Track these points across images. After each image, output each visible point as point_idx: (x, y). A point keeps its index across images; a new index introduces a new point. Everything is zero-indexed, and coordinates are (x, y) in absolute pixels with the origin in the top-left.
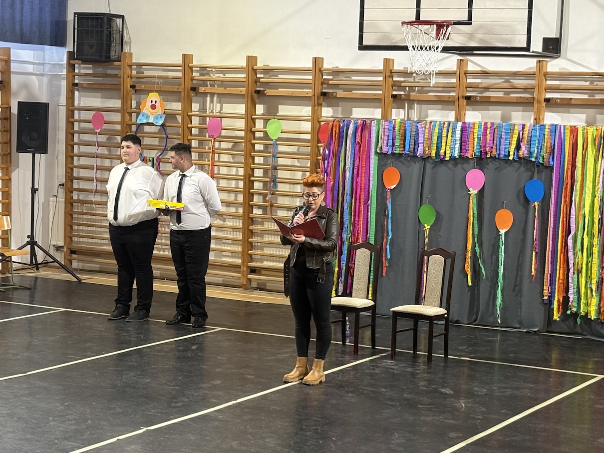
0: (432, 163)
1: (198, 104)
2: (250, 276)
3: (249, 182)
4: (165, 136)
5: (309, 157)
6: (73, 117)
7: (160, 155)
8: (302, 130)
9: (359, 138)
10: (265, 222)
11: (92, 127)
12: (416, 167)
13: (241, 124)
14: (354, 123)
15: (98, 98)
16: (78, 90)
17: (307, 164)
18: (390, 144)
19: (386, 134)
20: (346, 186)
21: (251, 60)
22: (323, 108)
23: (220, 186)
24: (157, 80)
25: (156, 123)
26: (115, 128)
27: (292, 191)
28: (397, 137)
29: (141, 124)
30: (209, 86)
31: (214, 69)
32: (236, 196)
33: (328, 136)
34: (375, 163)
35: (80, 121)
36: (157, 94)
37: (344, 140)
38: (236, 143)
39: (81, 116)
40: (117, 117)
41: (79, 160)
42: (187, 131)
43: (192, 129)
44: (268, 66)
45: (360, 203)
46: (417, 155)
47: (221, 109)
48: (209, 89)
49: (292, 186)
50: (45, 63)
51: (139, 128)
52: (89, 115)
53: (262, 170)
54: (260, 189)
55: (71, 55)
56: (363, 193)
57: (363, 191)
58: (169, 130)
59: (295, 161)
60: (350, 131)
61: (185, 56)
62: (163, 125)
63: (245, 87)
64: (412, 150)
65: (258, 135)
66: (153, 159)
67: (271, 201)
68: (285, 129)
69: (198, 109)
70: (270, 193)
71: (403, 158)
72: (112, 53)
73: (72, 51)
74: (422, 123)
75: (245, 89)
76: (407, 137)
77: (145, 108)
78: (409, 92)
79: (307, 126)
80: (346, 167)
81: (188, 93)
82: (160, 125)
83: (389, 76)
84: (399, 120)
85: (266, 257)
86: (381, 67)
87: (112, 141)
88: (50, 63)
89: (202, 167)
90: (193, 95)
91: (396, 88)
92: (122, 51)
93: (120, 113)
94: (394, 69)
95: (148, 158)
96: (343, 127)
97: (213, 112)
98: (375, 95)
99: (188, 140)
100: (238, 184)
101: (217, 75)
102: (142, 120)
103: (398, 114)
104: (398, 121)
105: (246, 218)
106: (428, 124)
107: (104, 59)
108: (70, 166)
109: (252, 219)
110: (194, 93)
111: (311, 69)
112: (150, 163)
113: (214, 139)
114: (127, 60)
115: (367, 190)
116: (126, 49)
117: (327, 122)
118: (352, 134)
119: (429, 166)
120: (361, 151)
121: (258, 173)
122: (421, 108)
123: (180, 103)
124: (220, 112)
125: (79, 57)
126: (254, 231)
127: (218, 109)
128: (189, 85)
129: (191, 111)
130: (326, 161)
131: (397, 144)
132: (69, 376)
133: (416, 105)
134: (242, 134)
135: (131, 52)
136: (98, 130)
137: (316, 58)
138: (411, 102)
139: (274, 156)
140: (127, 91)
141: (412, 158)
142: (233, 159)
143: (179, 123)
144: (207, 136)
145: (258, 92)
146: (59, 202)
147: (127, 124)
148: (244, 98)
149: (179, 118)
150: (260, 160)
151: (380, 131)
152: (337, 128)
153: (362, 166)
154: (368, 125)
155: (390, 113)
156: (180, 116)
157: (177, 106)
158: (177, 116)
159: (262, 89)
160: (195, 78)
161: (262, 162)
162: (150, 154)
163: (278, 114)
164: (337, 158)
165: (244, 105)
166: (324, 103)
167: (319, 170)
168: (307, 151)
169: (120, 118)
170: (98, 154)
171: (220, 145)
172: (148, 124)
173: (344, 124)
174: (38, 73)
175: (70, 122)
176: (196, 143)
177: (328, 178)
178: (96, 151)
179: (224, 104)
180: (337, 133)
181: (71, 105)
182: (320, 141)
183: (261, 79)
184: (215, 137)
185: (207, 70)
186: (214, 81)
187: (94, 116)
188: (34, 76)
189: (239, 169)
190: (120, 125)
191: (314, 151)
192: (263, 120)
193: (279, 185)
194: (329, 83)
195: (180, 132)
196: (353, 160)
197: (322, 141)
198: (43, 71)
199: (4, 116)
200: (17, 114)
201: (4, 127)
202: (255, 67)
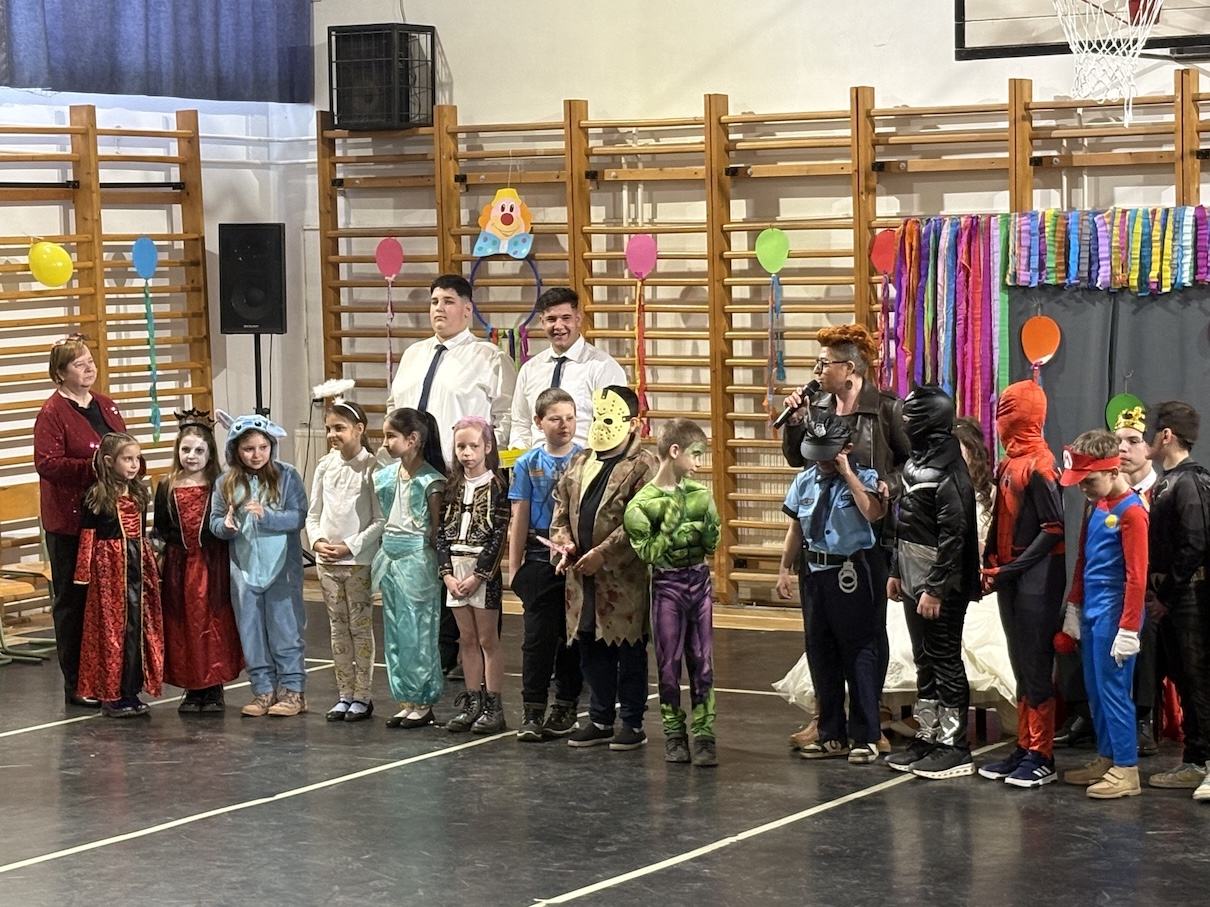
0: (1133, 301)
1: (604, 208)
2: (735, 575)
3: (723, 368)
4: (534, 280)
5: (853, 306)
6: (336, 253)
7: (525, 324)
8: (835, 248)
9: (964, 256)
10: (762, 456)
11: (378, 271)
12: (1097, 312)
13: (699, 243)
14: (951, 225)
15: (385, 208)
16: (344, 194)
18: (1035, 264)
19: (1027, 243)
20: (941, 365)
21: (716, 103)
22: (877, 198)
23: (659, 381)
24: (511, 162)
25: (515, 253)
26: (426, 272)
28: (1048, 248)
29: (484, 258)
30: (625, 166)
31: (634, 130)
32: (695, 403)
33: (893, 257)
34: (1002, 310)
35: (350, 260)
36: (514, 190)
37: (931, 262)
38: (690, 286)
39: (353, 248)
40: (430, 247)
41: (352, 345)
42: (581, 264)
43: (594, 261)
44: (752, 113)
45: (973, 398)
46: (1098, 285)
47: (654, 214)
48: (625, 173)
50: (272, 141)
51: (478, 268)
52: (370, 246)
53: (750, 342)
54: (747, 383)
55: (325, 119)
56: (978, 377)
57: (978, 371)
58: (542, 267)
59: (821, 319)
60: (945, 242)
61: (571, 107)
62: (530, 258)
63: (703, 165)
64: (1086, 274)
65: (736, 265)
66: (512, 332)
67: (774, 408)
68: (796, 248)
69: (604, 217)
70: (771, 390)
71: (1066, 294)
72: (414, 110)
73: (327, 109)
74: (1105, 215)
75: (704, 167)
76: (1071, 246)
77: (490, 223)
78: (1070, 149)
79: (845, 240)
80: (939, 322)
81: (580, 183)
82: (523, 257)
83: (1024, 118)
84: (1052, 212)
85: (768, 532)
86: (1003, 98)
87: (422, 299)
88: (281, 139)
89: (618, 343)
90: (591, 188)
91: (1037, 143)
92: (434, 102)
93: (436, 238)
94: (1034, 100)
95: (500, 331)
96: (927, 234)
97: (636, 223)
98: (992, 161)
99: (585, 286)
100: (699, 378)
101: (642, 142)
102: (483, 249)
103: (1046, 201)
104: (1050, 213)
105: (721, 449)
106: (1119, 215)
107: (396, 122)
108: (336, 357)
109: (733, 449)
110: (595, 183)
111: (849, 114)
112: (506, 343)
113: (642, 281)
114: (446, 122)
115: (988, 369)
116: (442, 99)
117: (890, 228)
118: (949, 248)
119: (1125, 308)
120: (970, 283)
121: (741, 349)
122: (1097, 184)
124: (651, 222)
125: (342, 122)
126: (738, 476)
127: (648, 215)
128: (581, 168)
129: (590, 224)
130: (892, 315)
131: (1050, 264)
132: (368, 799)
133: (1085, 177)
134: (703, 265)
135: (454, 104)
136: (391, 276)
137: (857, 89)
138: (1075, 171)
139: (775, 309)
140: (448, 188)
141: (1086, 293)
142: (685, 322)
143: (564, 251)
144: (626, 275)
145: (733, 172)
146: (315, 437)
147: (452, 261)
148: (705, 188)
149: (564, 241)
150: (743, 319)
151: (1011, 237)
152: (915, 239)
153: (973, 318)
154: (982, 225)
155: (1028, 198)
156: (567, 236)
157: (558, 215)
158: (559, 236)
159: (742, 165)
160: (595, 151)
161: (748, 324)
162: (504, 323)
163: (778, 218)
164: (917, 303)
165: (704, 203)
166: (879, 188)
167: (876, 333)
168: (849, 294)
169: (437, 249)
170: (396, 329)
171: (654, 293)
172: (497, 257)
173: (930, 228)
174: (258, 161)
175: (330, 263)
176: (602, 292)
177: (899, 348)
178: (389, 322)
179: (659, 205)
180: (914, 248)
181: (330, 225)
182: (876, 271)
183: (738, 144)
184: (644, 276)
185: (618, 132)
186: (636, 154)
187: (381, 247)
188: (250, 171)
189: (699, 342)
190: (437, 264)
191: (863, 294)
192: (746, 233)
193: (789, 372)
194: (890, 142)
195: (568, 271)
196: (952, 305)
197: (879, 270)
198: (269, 159)
199: (192, 258)
200: (217, 252)
201: (193, 281)
202: (724, 119)
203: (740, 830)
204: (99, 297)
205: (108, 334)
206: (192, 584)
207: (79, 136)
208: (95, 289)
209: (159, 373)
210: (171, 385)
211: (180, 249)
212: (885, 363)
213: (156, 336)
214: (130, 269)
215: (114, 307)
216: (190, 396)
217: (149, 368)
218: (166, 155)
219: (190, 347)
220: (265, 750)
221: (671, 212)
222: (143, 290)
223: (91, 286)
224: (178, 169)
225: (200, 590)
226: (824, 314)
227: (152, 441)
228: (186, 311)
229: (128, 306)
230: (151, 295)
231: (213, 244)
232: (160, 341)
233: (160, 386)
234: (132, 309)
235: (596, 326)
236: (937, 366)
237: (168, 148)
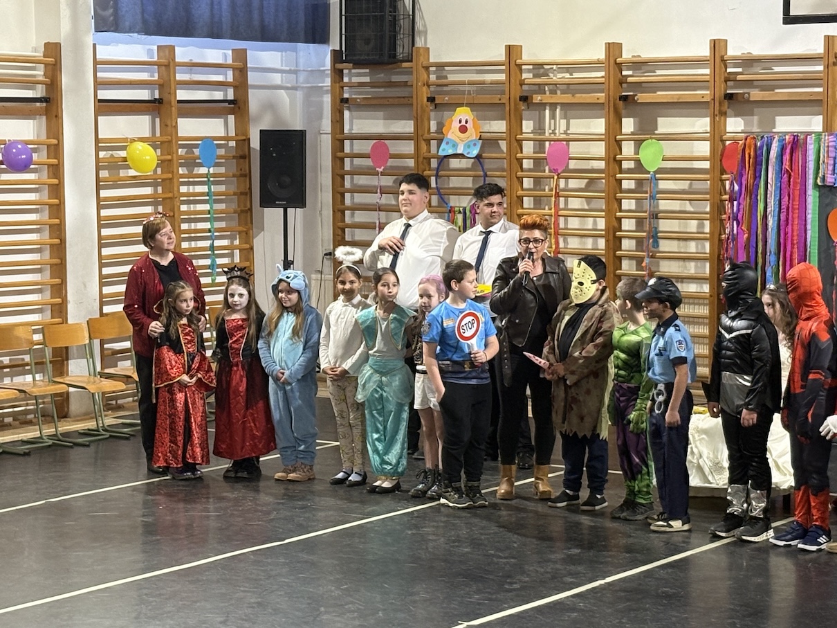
1: (532, 122)
3: (614, 240)
4: (481, 173)
5: (708, 196)
6: (342, 150)
8: (696, 154)
9: (788, 164)
11: (371, 164)
13: (599, 149)
14: (779, 141)
15: (378, 119)
16: (349, 109)
17: (706, 207)
19: (832, 154)
20: (769, 241)
21: (613, 49)
22: (728, 119)
23: (569, 247)
24: (467, 88)
25: (468, 153)
26: (406, 165)
27: (682, 251)
29: (446, 157)
30: (548, 93)
31: (555, 67)
33: (737, 163)
34: (814, 202)
35: (353, 156)
36: (469, 108)
37: (764, 167)
38: (592, 180)
39: (354, 147)
40: (408, 147)
41: (353, 215)
42: (515, 162)
43: (524, 160)
44: (639, 56)
47: (568, 127)
48: (547, 98)
49: (682, 243)
50: (300, 71)
51: (442, 164)
52: (365, 147)
53: (634, 220)
54: (632, 249)
55: (337, 56)
56: (795, 250)
58: (488, 164)
59: (685, 204)
60: (773, 153)
61: (510, 50)
62: (478, 157)
63: (603, 92)
65: (625, 165)
66: (465, 209)
67: (650, 268)
68: (668, 154)
69: (532, 128)
70: (648, 255)
72: (399, 49)
73: (338, 49)
75: (603, 94)
77: (451, 131)
79: (704, 148)
80: (768, 210)
81: (516, 105)
82: (474, 156)
86: (819, 49)
88: (306, 69)
90: (523, 108)
92: (413, 45)
93: (413, 141)
95: (457, 209)
96: (761, 147)
97: (555, 134)
98: (811, 94)
99: (518, 178)
100: (597, 244)
101: (560, 76)
102: (446, 150)
107: (386, 58)
108: (340, 224)
110: (526, 104)
111: (708, 58)
112: (460, 217)
113: (558, 175)
114: (422, 59)
115: (803, 245)
116: (419, 42)
117: (736, 141)
118: (777, 158)
120: (791, 184)
121: (628, 225)
123: (505, 122)
124: (565, 133)
125: (349, 58)
127: (563, 128)
128: (516, 93)
129: (522, 133)
130: (735, 203)
132: (349, 545)
134: (601, 165)
135: (428, 46)
136: (380, 168)
137: (715, 40)
139: (652, 197)
140: (422, 107)
142: (588, 204)
143: (504, 153)
144: (547, 171)
145: (624, 99)
146: (325, 281)
147: (424, 158)
148: (604, 109)
149: (503, 145)
150: (630, 204)
151: (822, 150)
152: (752, 150)
153: (792, 208)
154: (801, 141)
155: (836, 121)
156: (505, 142)
157: (499, 126)
158: (500, 141)
159: (631, 93)
160: (526, 82)
161: (633, 207)
162: (459, 202)
163: (656, 132)
164: (753, 196)
165: (603, 120)
166: (729, 111)
167: (725, 216)
168: (705, 187)
169: (413, 149)
170: (382, 205)
171: (567, 183)
172: (456, 156)
173: (763, 142)
174: (289, 85)
175: (338, 157)
176: (529, 182)
177: (739, 228)
178: (378, 201)
179: (571, 120)
180: (752, 156)
181: (338, 131)
182: (725, 171)
183: (629, 79)
184: (559, 172)
185: (544, 68)
186: (556, 84)
187: (374, 147)
188: (282, 91)
189: (598, 219)
190: (413, 160)
191: (716, 187)
192: (633, 142)
193: (661, 242)
194: (738, 79)
195: (505, 166)
196: (778, 198)
197: (728, 171)
198: (297, 83)
199: (241, 153)
200: (259, 149)
201: (241, 170)
202: (619, 60)
203: (609, 575)
204: (175, 180)
205: (181, 206)
206: (235, 386)
207: (163, 68)
208: (173, 175)
209: (216, 234)
210: (225, 242)
211: (233, 147)
212: (730, 237)
213: (214, 208)
214: (197, 161)
215: (186, 187)
216: (238, 251)
217: (210, 231)
218: (224, 80)
219: (239, 216)
220: (281, 506)
221: (580, 126)
222: (207, 176)
223: (170, 173)
224: (232, 90)
225: (241, 389)
226: (688, 202)
227: (211, 282)
228: (236, 190)
229: (196, 187)
230: (212, 179)
231: (255, 143)
232: (217, 212)
233: (217, 243)
234: (199, 189)
235: (525, 206)
236: (766, 242)
237: (226, 75)
